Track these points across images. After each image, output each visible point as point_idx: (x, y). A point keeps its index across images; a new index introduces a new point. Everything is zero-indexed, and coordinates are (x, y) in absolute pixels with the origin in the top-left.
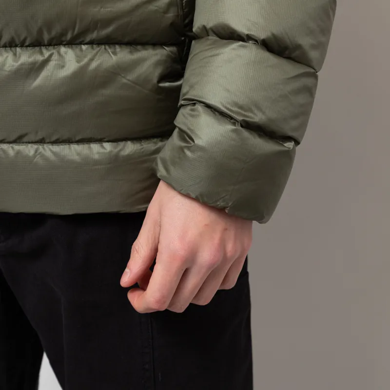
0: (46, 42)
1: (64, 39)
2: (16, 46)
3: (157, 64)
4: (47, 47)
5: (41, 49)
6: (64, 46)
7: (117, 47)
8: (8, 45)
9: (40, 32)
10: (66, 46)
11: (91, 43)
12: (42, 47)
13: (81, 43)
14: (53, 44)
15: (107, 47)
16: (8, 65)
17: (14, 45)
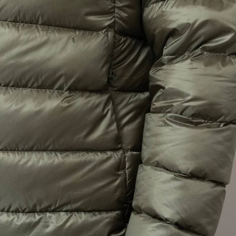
0: (38, 211)
1: (49, 209)
2: (19, 212)
3: (108, 224)
4: (39, 213)
5: (35, 214)
6: (49, 213)
7: (83, 213)
8: (14, 211)
9: (35, 206)
10: (51, 212)
11: (66, 211)
12: (36, 213)
13: (60, 211)
14: (42, 211)
15: (76, 214)
16: (13, 225)
17: (18, 211)
